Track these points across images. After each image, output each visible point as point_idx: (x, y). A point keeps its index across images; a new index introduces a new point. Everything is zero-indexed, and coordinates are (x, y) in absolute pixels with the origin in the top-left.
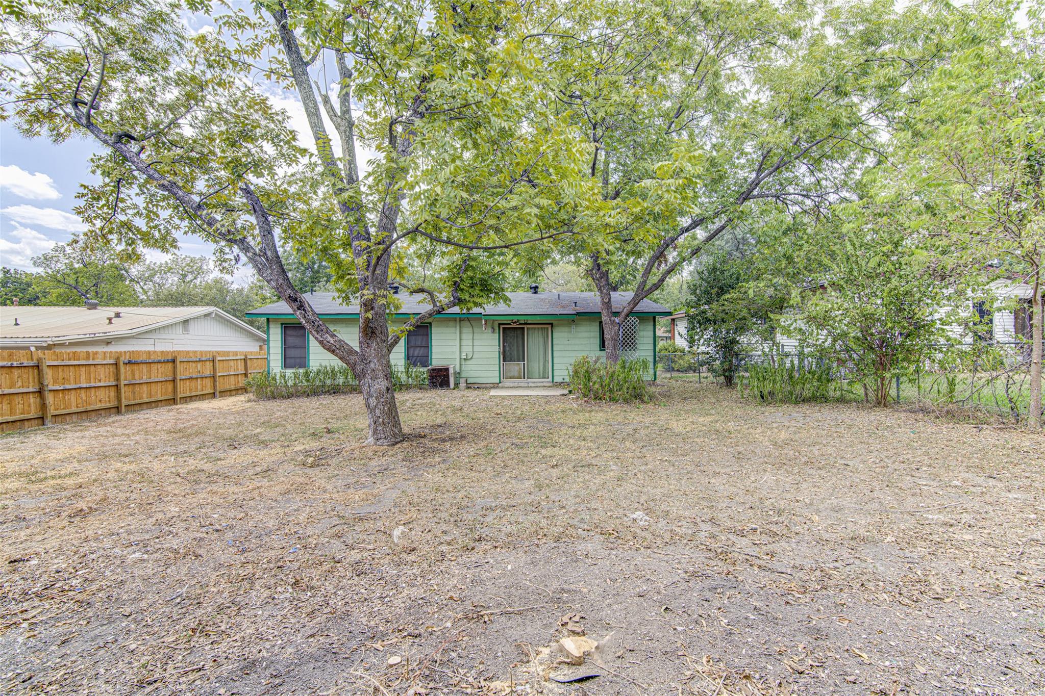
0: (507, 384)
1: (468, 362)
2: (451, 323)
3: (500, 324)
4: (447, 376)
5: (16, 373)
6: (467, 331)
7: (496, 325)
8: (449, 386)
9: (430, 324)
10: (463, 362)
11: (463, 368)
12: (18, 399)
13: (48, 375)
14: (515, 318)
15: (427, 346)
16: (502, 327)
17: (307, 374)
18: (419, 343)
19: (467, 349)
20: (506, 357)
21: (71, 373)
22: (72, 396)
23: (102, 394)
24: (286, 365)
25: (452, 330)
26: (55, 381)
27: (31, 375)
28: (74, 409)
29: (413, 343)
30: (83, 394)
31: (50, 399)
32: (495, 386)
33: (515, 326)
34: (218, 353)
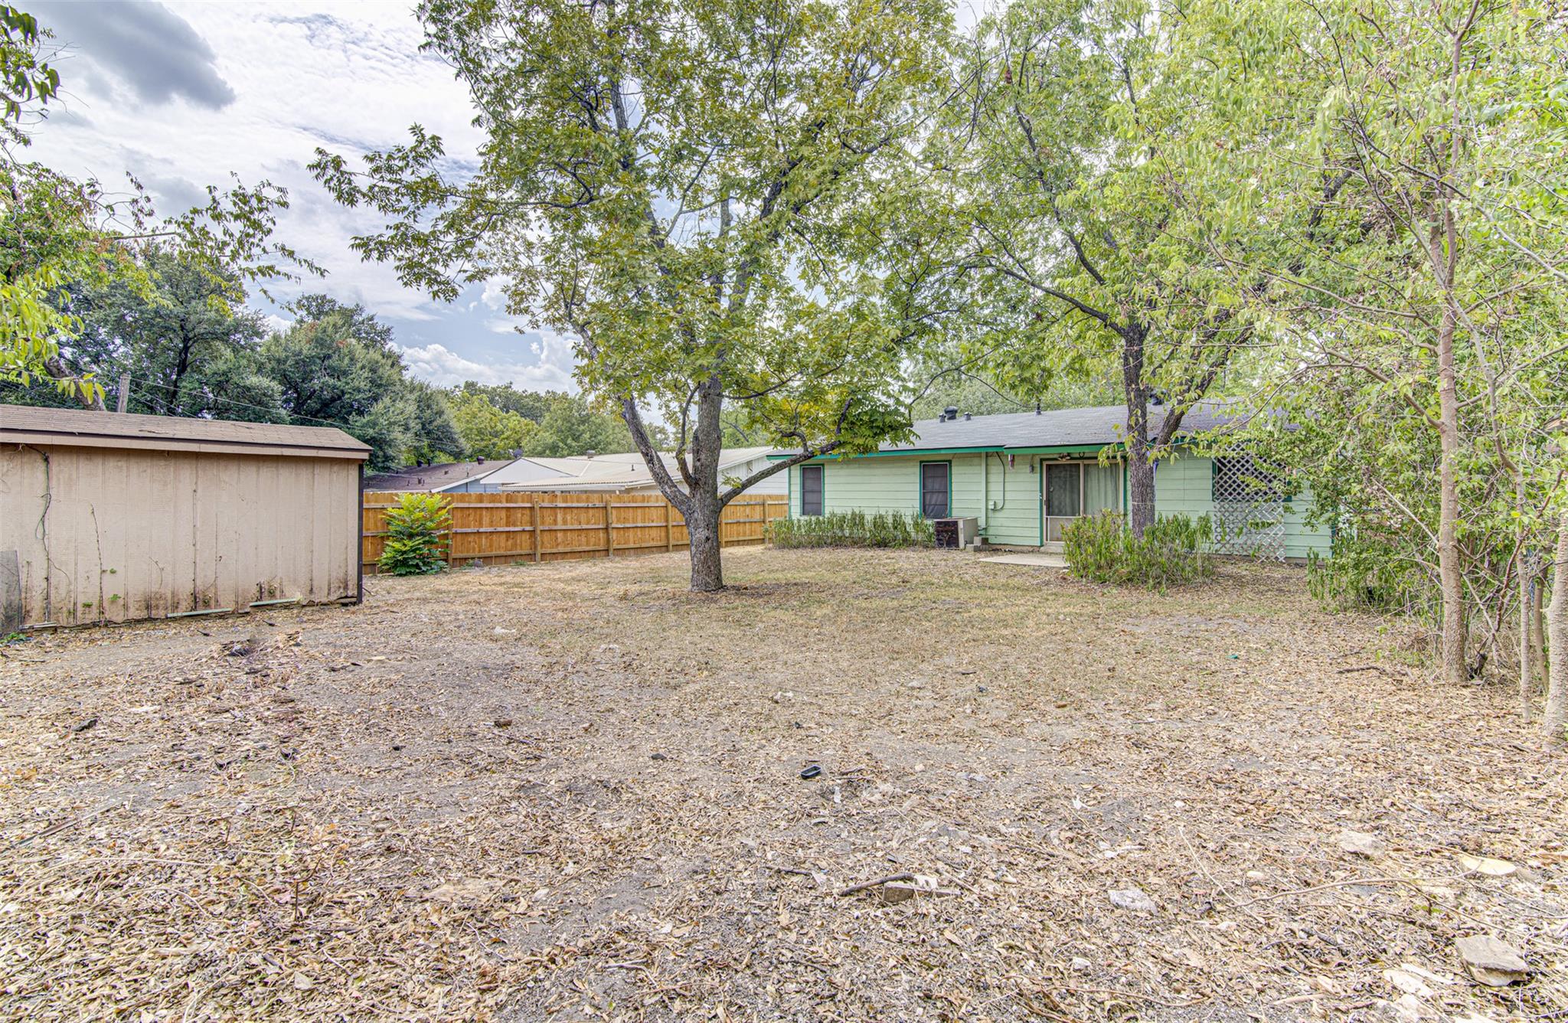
0: (1053, 549)
1: (998, 515)
2: (976, 461)
3: (1042, 460)
4: (955, 532)
5: (591, 512)
6: (996, 470)
7: (1037, 460)
8: (957, 546)
9: (950, 462)
10: (990, 514)
11: (992, 522)
12: (592, 534)
13: (613, 516)
14: (1065, 451)
15: (946, 491)
16: (1045, 463)
17: (818, 522)
18: (937, 486)
19: (996, 496)
20: (1051, 507)
21: (630, 514)
22: (631, 533)
23: (654, 533)
24: (804, 513)
25: (976, 469)
26: (618, 521)
27: (600, 514)
28: (632, 545)
29: (929, 487)
30: (639, 532)
31: (614, 535)
32: (1034, 550)
33: (1064, 461)
34: (770, 497)
